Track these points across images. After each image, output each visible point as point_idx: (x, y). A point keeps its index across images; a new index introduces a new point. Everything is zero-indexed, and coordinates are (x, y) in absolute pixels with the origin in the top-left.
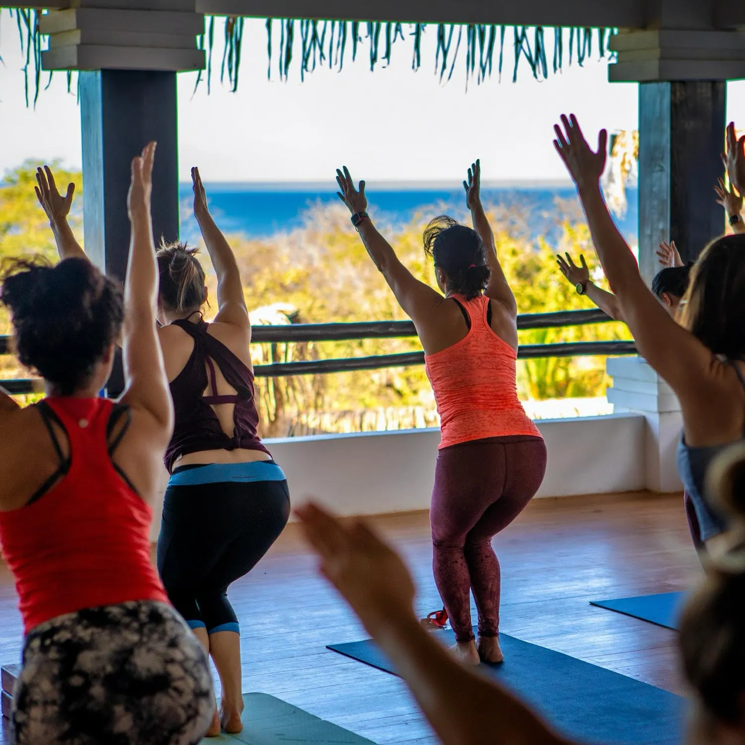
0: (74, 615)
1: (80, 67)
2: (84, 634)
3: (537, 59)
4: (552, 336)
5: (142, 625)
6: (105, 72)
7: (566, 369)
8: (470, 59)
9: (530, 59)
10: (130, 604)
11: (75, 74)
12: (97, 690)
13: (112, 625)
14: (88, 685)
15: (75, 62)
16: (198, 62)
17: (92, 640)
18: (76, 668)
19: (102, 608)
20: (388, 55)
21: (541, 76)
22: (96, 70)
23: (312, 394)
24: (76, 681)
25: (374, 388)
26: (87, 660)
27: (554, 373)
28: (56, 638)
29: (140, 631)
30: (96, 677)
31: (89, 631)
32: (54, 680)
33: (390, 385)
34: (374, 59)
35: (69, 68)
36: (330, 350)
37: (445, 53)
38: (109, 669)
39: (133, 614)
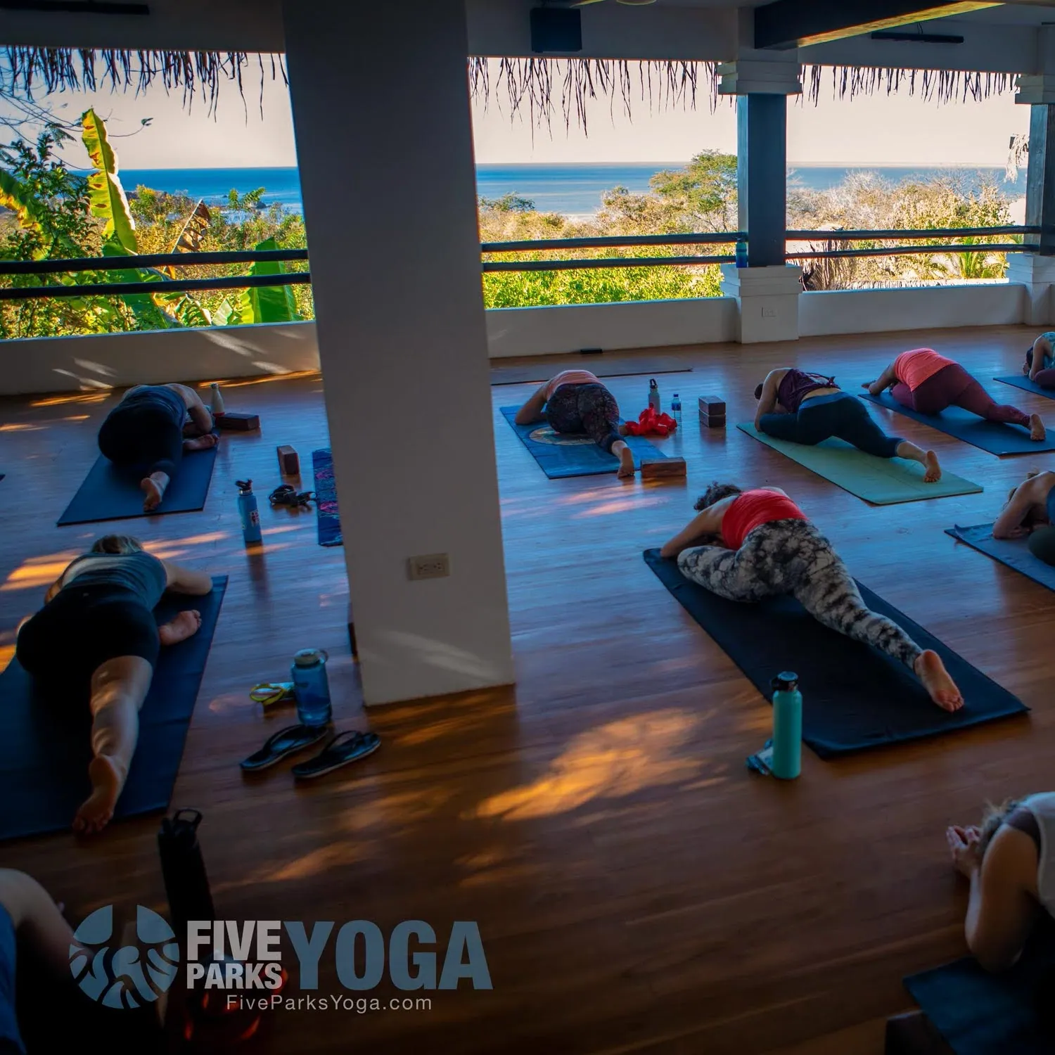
0: (763, 525)
1: (737, 93)
2: (767, 532)
3: (976, 90)
4: (975, 240)
5: (794, 528)
6: (749, 95)
7: (980, 263)
8: (941, 90)
9: (973, 91)
10: (790, 519)
11: (734, 97)
12: (769, 560)
13: (781, 528)
14: (766, 556)
15: (735, 91)
16: (798, 90)
17: (770, 536)
18: (761, 547)
19: (776, 521)
20: (896, 87)
21: (978, 100)
22: (745, 94)
23: (848, 273)
24: (761, 554)
25: (879, 271)
26: (767, 545)
27: (975, 264)
28: (754, 534)
29: (792, 531)
30: (769, 553)
31: (769, 531)
32: (752, 551)
33: (888, 270)
34: (889, 90)
35: (731, 94)
36: (856, 245)
37: (927, 87)
38: (775, 550)
39: (791, 523)
